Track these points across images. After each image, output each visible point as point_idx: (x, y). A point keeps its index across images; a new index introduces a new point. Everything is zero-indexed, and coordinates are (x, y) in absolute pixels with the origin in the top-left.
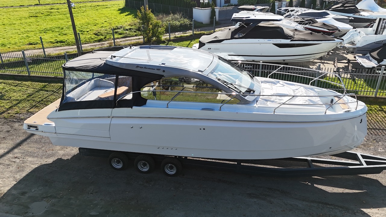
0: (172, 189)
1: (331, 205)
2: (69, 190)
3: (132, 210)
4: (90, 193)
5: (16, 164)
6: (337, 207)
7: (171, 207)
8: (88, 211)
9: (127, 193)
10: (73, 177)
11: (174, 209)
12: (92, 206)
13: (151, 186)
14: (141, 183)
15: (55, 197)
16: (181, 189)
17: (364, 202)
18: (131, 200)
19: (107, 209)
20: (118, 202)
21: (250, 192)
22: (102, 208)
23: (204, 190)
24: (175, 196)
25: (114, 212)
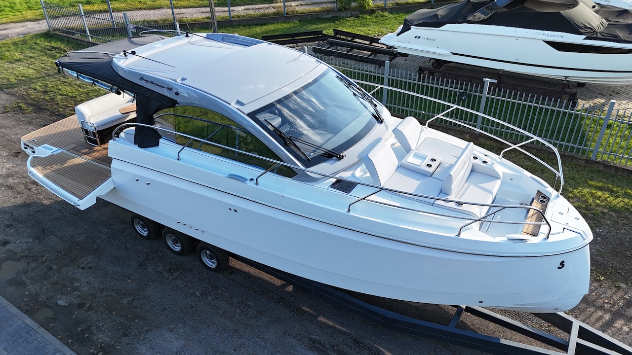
0: (197, 293)
2: (60, 253)
3: (114, 313)
4: (81, 266)
5: (29, 193)
7: (172, 327)
8: (59, 296)
9: (129, 281)
10: (79, 234)
11: (173, 331)
12: (69, 289)
13: (171, 278)
14: (160, 270)
15: (36, 261)
16: (210, 299)
18: (125, 295)
19: (83, 301)
20: (105, 294)
21: (317, 338)
22: (79, 296)
23: (243, 311)
24: (192, 307)
25: (90, 309)
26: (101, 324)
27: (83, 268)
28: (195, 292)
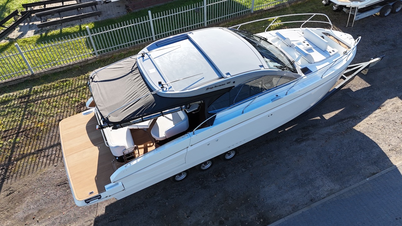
0: (243, 170)
1: (345, 119)
3: (237, 208)
6: (349, 119)
7: (261, 186)
9: (216, 196)
11: (265, 187)
13: (225, 178)
14: (215, 180)
16: (250, 166)
17: (357, 106)
18: (226, 200)
19: (219, 221)
20: (219, 209)
21: (295, 139)
22: (213, 223)
23: (266, 157)
24: (252, 175)
25: (227, 219)
26: (242, 216)
27: (188, 217)
28: (242, 170)
